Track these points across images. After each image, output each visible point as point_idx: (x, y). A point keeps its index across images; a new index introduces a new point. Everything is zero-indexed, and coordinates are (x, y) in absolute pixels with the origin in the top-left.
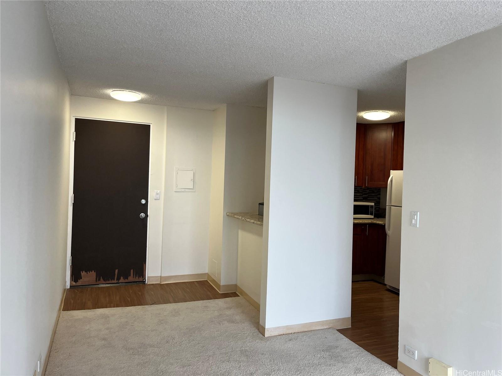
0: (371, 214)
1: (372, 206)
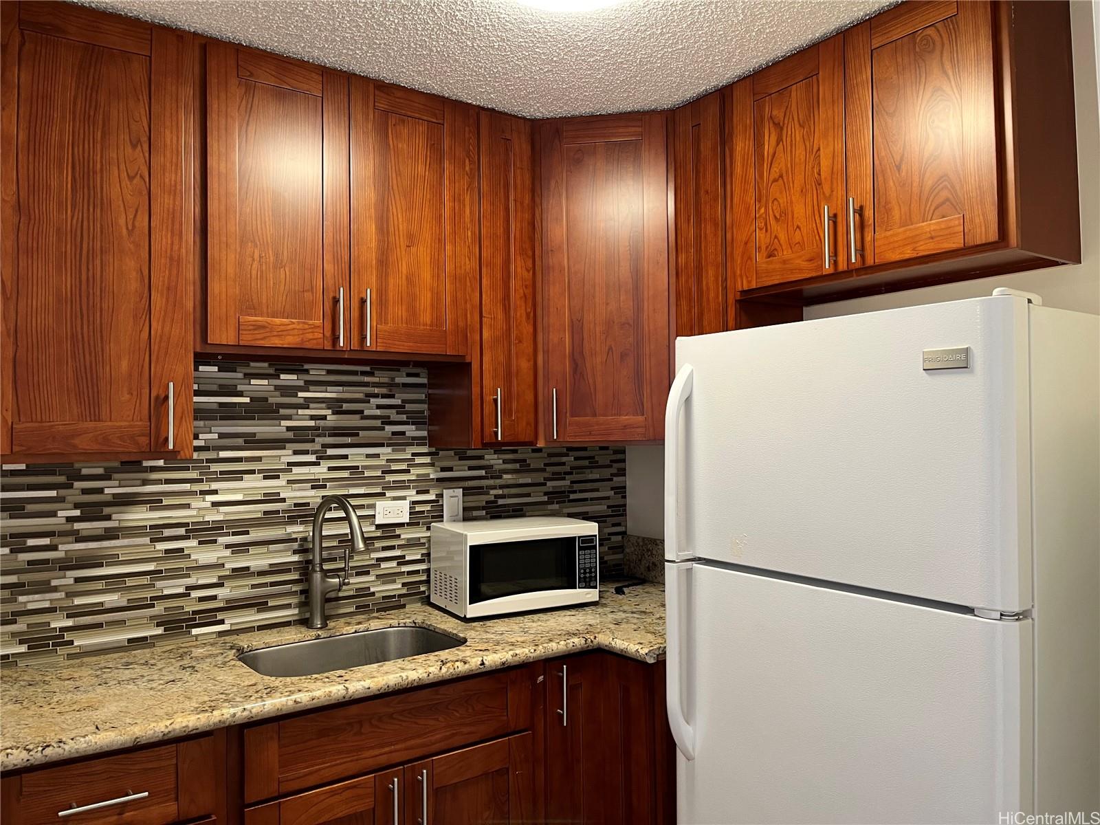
0: (588, 583)
1: (587, 541)
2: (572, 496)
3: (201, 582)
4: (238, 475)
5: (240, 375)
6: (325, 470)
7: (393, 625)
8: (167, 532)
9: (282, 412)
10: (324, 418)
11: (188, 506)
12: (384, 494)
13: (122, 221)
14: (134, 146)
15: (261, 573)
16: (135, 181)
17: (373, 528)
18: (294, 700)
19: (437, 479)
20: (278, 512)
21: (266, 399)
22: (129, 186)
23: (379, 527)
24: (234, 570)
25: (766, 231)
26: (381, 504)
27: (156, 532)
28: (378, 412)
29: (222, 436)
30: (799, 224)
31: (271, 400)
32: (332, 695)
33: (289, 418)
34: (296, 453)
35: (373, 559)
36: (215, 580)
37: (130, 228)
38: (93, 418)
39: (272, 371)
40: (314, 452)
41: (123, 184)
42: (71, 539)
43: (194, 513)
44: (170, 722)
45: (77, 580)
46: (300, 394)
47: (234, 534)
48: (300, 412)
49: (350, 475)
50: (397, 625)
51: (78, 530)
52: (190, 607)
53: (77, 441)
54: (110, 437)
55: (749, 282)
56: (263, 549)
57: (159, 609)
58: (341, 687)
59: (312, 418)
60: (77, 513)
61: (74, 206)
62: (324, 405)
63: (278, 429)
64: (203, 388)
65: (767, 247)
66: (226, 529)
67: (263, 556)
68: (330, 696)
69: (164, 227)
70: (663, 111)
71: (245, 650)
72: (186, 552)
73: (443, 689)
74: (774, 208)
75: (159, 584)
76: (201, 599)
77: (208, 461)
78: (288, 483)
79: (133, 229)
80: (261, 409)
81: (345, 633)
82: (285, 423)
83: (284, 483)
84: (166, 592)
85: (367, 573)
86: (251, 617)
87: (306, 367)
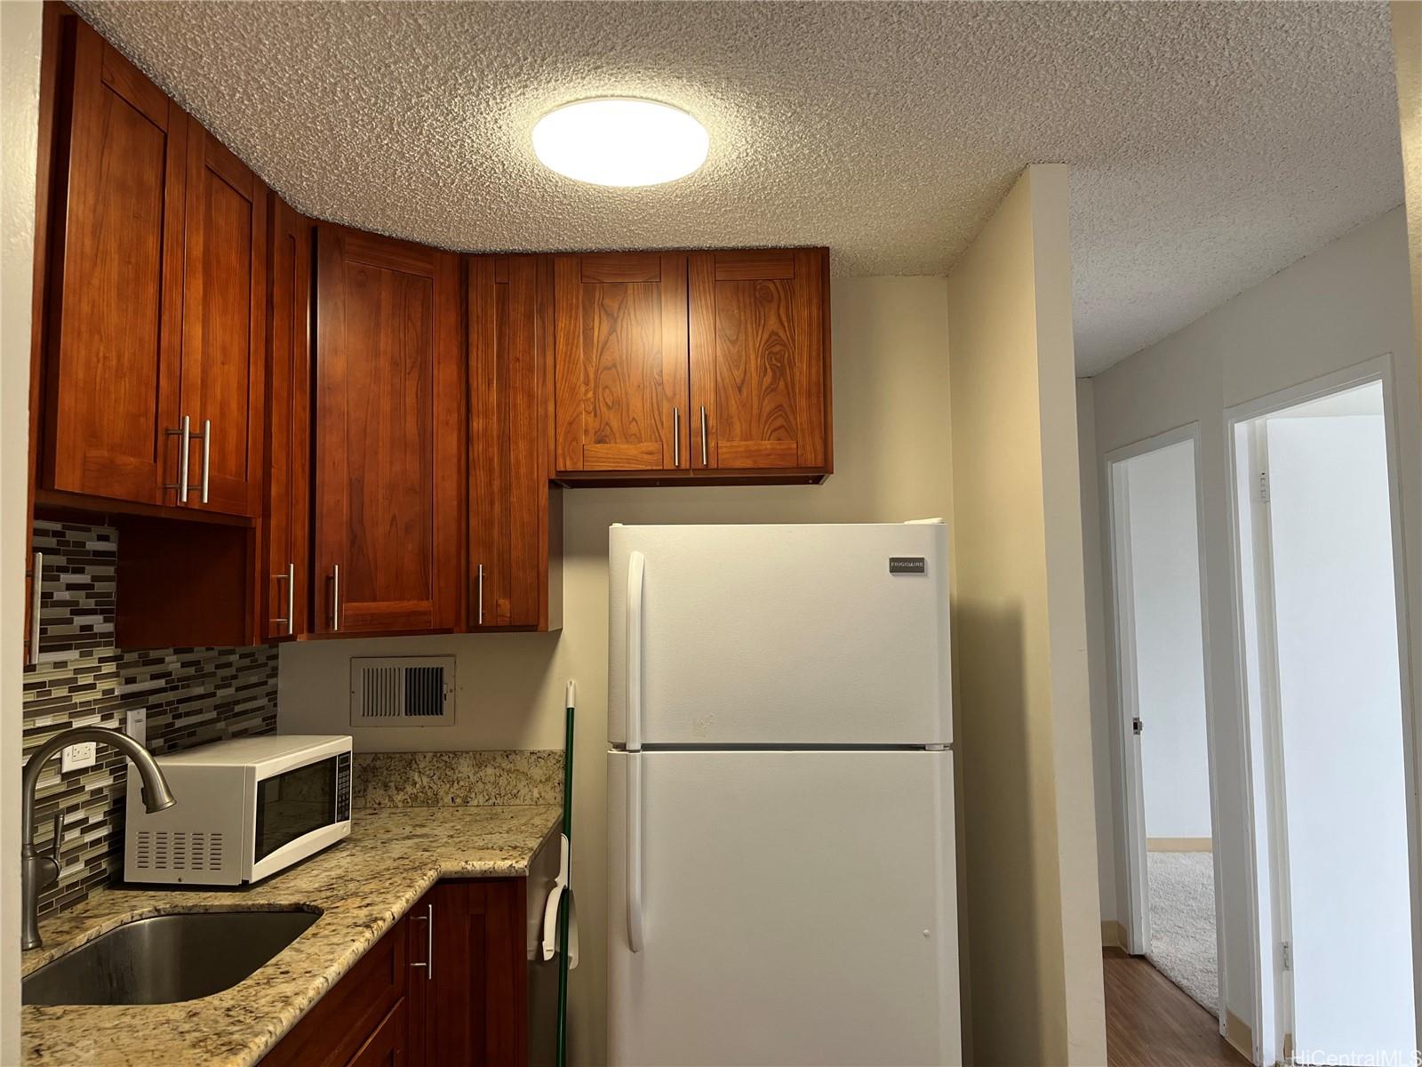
1: (344, 757)
2: (238, 709)
17: (61, 778)
19: (122, 695)
23: (65, 776)
25: (595, 415)
28: (68, 595)
30: (635, 416)
55: (575, 464)
65: (596, 432)
70: (454, 253)
74: (605, 395)
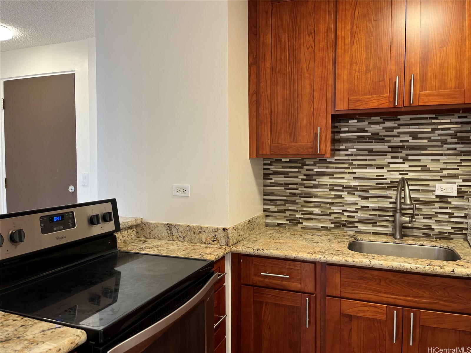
3: (348, 209)
4: (364, 167)
5: (367, 123)
6: (408, 166)
7: (437, 245)
8: (336, 188)
9: (386, 139)
10: (408, 141)
11: (343, 178)
12: (441, 180)
13: (305, 67)
14: (309, 35)
15: (374, 210)
16: (309, 49)
17: (435, 197)
18: (345, 259)
20: (383, 184)
21: (378, 134)
22: (307, 52)
23: (437, 196)
24: (362, 207)
26: (438, 185)
27: (331, 187)
28: (439, 138)
29: (358, 150)
31: (380, 134)
32: (363, 262)
33: (389, 141)
34: (392, 158)
35: (434, 212)
36: (354, 210)
37: (307, 68)
38: (294, 142)
39: (381, 120)
40: (401, 158)
41: (305, 52)
42: (303, 186)
43: (346, 181)
44: (297, 253)
45: (305, 202)
46: (395, 130)
47: (363, 191)
48: (395, 139)
49: (421, 169)
50: (439, 246)
51: (305, 184)
52: (344, 218)
53: (289, 150)
54: (299, 149)
56: (376, 200)
57: (332, 217)
58: (368, 260)
59: (401, 141)
60: (305, 177)
61: (289, 64)
62: (408, 135)
63: (383, 147)
64: (351, 130)
66: (359, 189)
67: (376, 203)
68: (362, 263)
69: (319, 65)
71: (359, 240)
72: (342, 197)
73: (428, 278)
75: (332, 208)
76: (349, 216)
77: (353, 160)
78: (388, 172)
79: (308, 69)
80: (376, 138)
81: (409, 244)
82: (387, 144)
83: (386, 171)
84: (335, 211)
85: (430, 218)
86: (369, 228)
87: (399, 117)
